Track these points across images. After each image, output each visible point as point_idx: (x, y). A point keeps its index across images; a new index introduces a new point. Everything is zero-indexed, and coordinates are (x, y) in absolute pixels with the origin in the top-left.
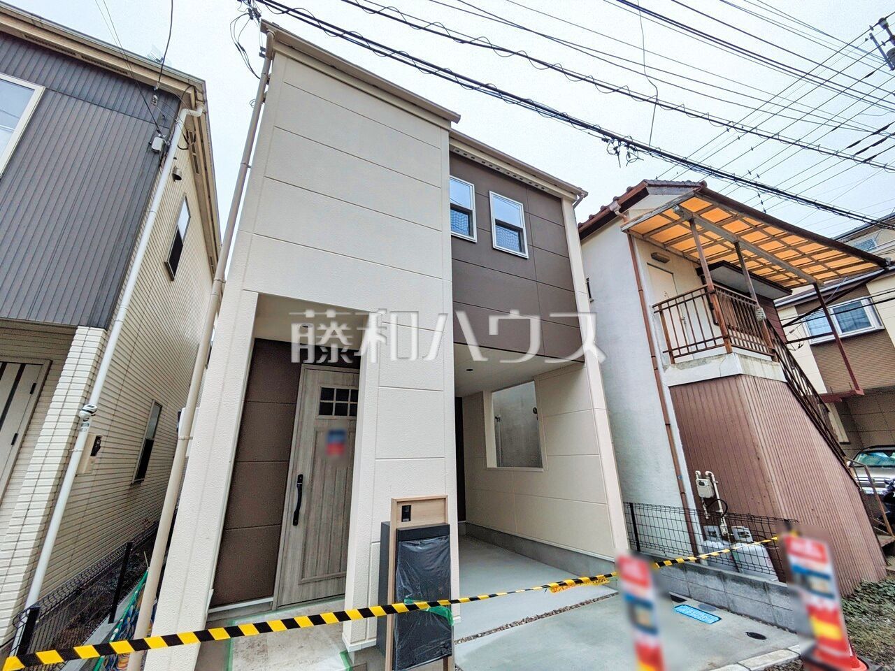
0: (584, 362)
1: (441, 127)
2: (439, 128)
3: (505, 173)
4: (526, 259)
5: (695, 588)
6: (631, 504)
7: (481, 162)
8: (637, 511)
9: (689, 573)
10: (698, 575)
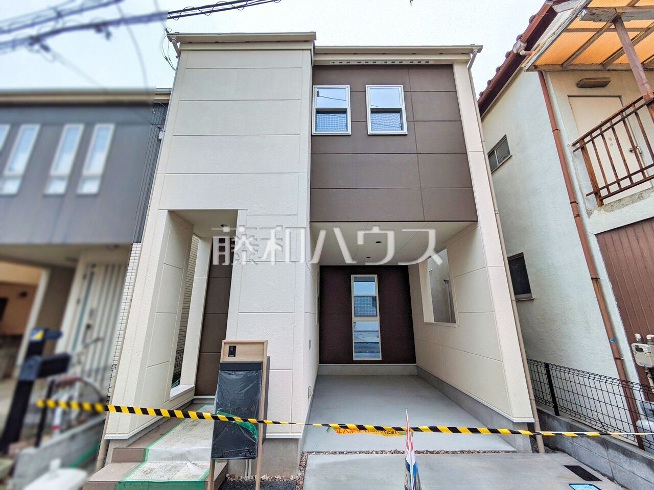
0: (477, 221)
1: (303, 50)
2: (301, 51)
3: (383, 63)
4: (406, 135)
5: (619, 471)
6: (547, 365)
7: (357, 64)
8: (553, 373)
9: (611, 451)
10: (621, 456)
